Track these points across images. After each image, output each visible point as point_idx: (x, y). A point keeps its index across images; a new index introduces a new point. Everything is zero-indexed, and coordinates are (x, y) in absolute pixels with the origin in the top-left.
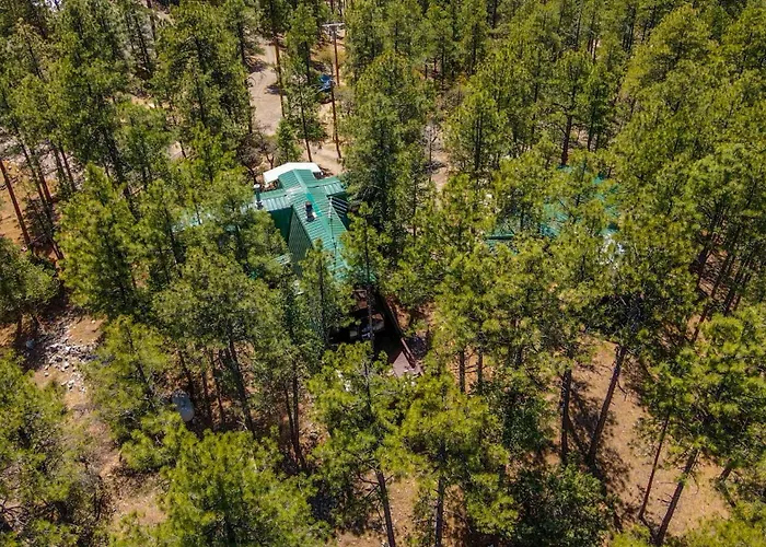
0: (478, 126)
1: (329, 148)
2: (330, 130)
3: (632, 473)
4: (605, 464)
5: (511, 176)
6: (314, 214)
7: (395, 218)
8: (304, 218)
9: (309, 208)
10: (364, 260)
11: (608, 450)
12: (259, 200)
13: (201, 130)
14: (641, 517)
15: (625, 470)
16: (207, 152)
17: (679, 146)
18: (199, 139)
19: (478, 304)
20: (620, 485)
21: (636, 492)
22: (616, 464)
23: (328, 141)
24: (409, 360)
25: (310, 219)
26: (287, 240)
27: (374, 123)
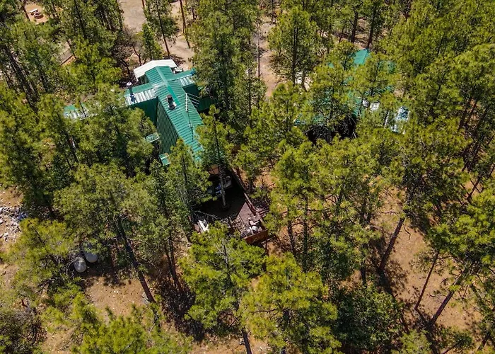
0: (295, 33)
1: (181, 40)
2: (180, 24)
3: (409, 277)
4: (390, 272)
5: (324, 79)
6: (174, 103)
7: (236, 109)
8: (167, 107)
9: (170, 100)
10: (215, 146)
11: (392, 262)
12: (132, 94)
13: (82, 42)
14: (416, 309)
15: (404, 276)
16: (88, 59)
17: (444, 41)
18: (81, 48)
19: (306, 188)
20: (401, 286)
21: (412, 291)
22: (398, 271)
23: (179, 34)
24: (251, 209)
25: (172, 108)
26: (155, 124)
27: (215, 36)
